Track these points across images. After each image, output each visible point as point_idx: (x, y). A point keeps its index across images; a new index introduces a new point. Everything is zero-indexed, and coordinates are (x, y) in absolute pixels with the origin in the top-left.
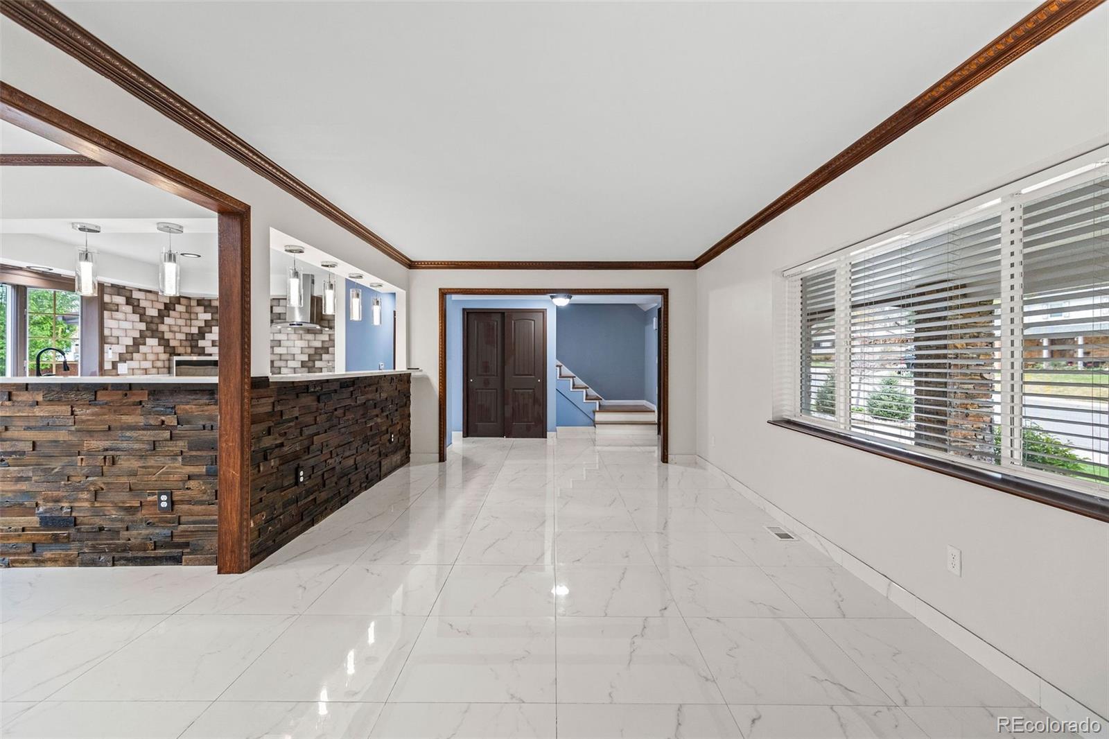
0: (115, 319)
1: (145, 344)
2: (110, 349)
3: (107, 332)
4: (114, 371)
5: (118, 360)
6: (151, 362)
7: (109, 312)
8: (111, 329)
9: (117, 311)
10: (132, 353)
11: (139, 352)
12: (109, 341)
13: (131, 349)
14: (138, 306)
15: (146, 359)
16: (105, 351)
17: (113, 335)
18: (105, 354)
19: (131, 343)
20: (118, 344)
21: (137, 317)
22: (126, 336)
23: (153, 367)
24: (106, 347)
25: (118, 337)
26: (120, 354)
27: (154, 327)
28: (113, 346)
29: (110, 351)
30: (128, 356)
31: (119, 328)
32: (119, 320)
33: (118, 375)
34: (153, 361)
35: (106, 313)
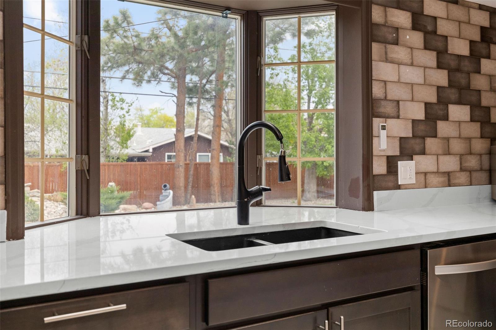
0: (392, 62)
1: (446, 118)
2: (384, 128)
3: (377, 91)
4: (391, 178)
5: (397, 153)
6: (458, 158)
7: (382, 46)
8: (385, 82)
9: (396, 42)
10: (423, 138)
11: (436, 137)
12: (382, 110)
13: (421, 128)
14: (435, 32)
15: (448, 153)
16: (375, 133)
17: (389, 97)
18: (375, 140)
19: (420, 115)
20: (398, 117)
21: (430, 58)
22: (412, 100)
23: (462, 170)
24: (377, 123)
25: (398, 102)
26: (401, 138)
27: (461, 79)
28: (389, 120)
29: (383, 133)
30: (416, 145)
31: (399, 82)
32: (399, 64)
33: (398, 187)
34: (461, 156)
35: (376, 47)
